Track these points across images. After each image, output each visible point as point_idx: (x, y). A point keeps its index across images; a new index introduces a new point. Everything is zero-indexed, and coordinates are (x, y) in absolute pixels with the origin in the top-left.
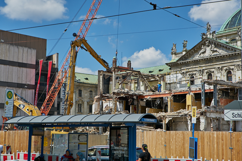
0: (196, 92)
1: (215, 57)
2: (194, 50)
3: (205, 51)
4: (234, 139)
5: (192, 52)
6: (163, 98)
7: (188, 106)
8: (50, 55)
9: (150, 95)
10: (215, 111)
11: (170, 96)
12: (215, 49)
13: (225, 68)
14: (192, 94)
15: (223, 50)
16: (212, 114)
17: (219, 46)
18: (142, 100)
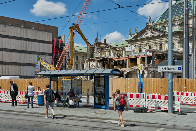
0: (142, 57)
1: (153, 36)
2: (142, 32)
3: (148, 33)
4: (163, 82)
5: (140, 33)
6: (124, 60)
7: (138, 64)
8: (60, 36)
9: (116, 59)
10: (153, 67)
11: (128, 59)
12: (153, 32)
13: (159, 43)
14: (140, 57)
15: (158, 32)
16: (151, 68)
17: (155, 30)
18: (112, 61)
